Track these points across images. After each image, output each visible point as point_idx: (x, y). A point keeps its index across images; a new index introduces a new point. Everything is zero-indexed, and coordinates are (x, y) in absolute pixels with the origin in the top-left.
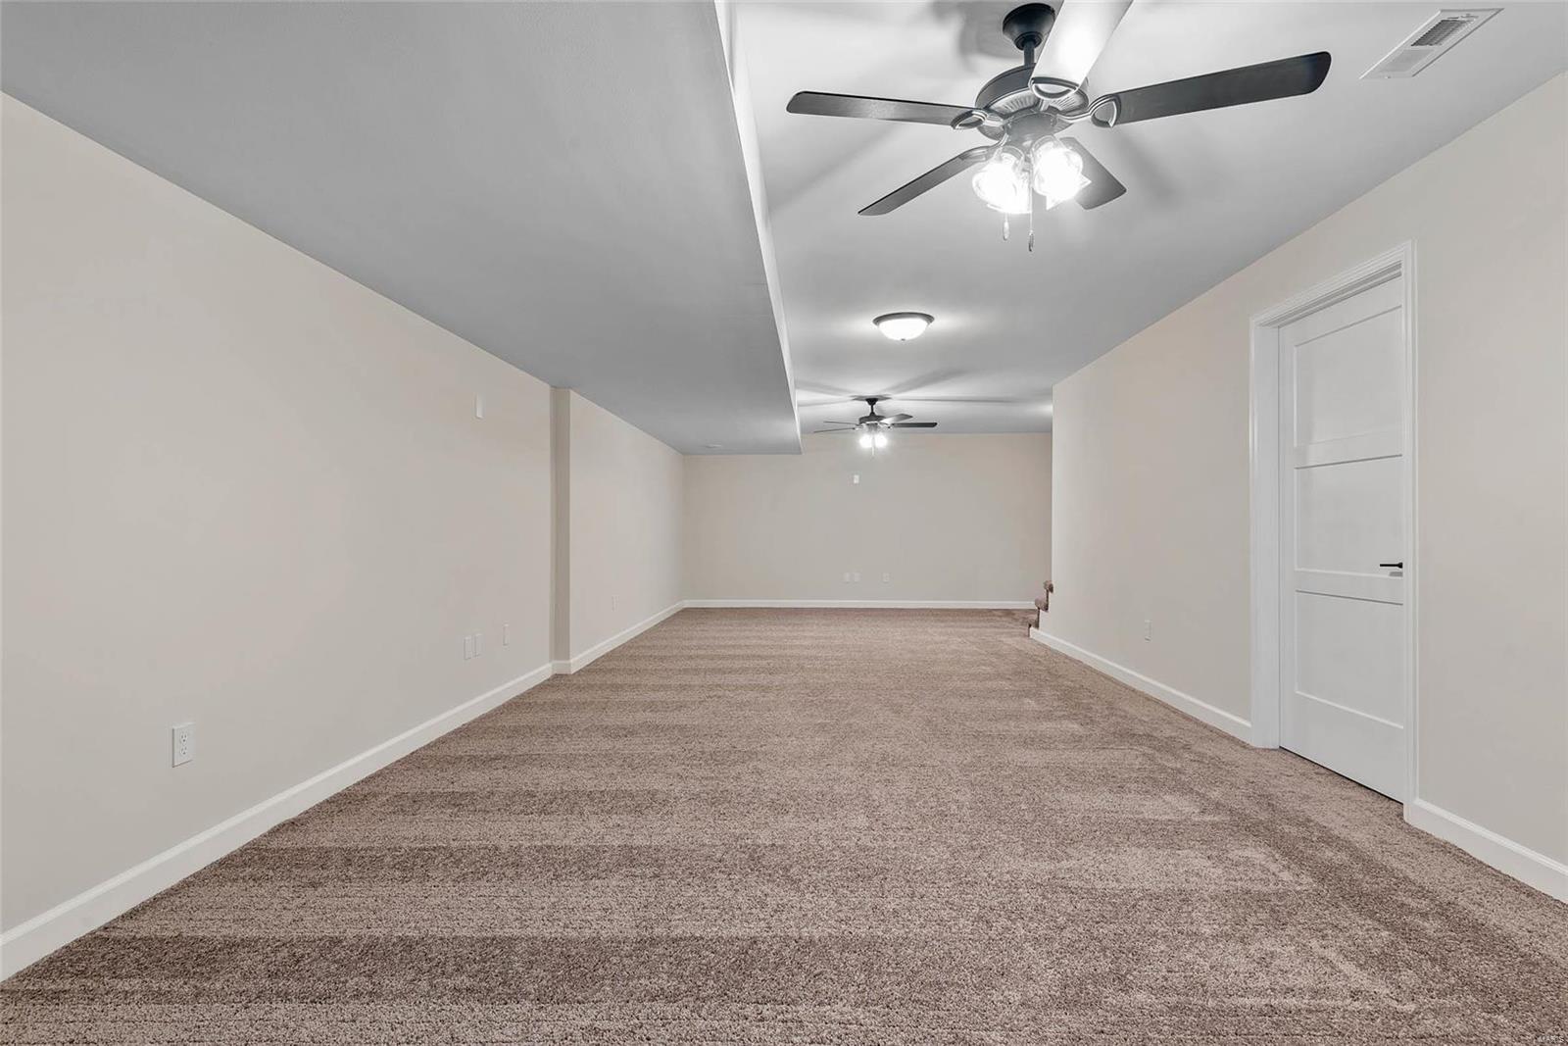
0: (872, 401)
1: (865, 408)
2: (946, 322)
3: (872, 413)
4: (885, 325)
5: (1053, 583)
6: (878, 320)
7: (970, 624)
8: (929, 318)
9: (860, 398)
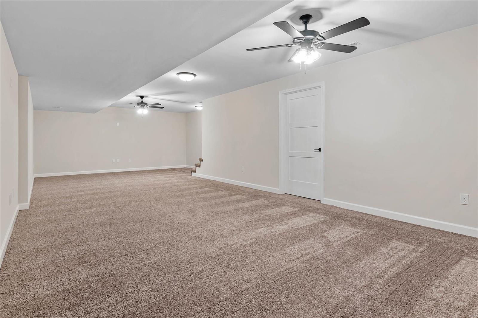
0: (142, 97)
1: (140, 100)
2: (200, 77)
3: (142, 102)
4: (181, 75)
5: (202, 158)
6: (179, 74)
7: (168, 174)
8: (195, 75)
9: (137, 96)
